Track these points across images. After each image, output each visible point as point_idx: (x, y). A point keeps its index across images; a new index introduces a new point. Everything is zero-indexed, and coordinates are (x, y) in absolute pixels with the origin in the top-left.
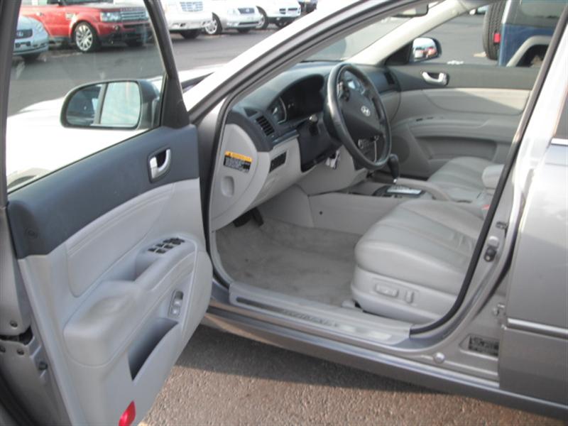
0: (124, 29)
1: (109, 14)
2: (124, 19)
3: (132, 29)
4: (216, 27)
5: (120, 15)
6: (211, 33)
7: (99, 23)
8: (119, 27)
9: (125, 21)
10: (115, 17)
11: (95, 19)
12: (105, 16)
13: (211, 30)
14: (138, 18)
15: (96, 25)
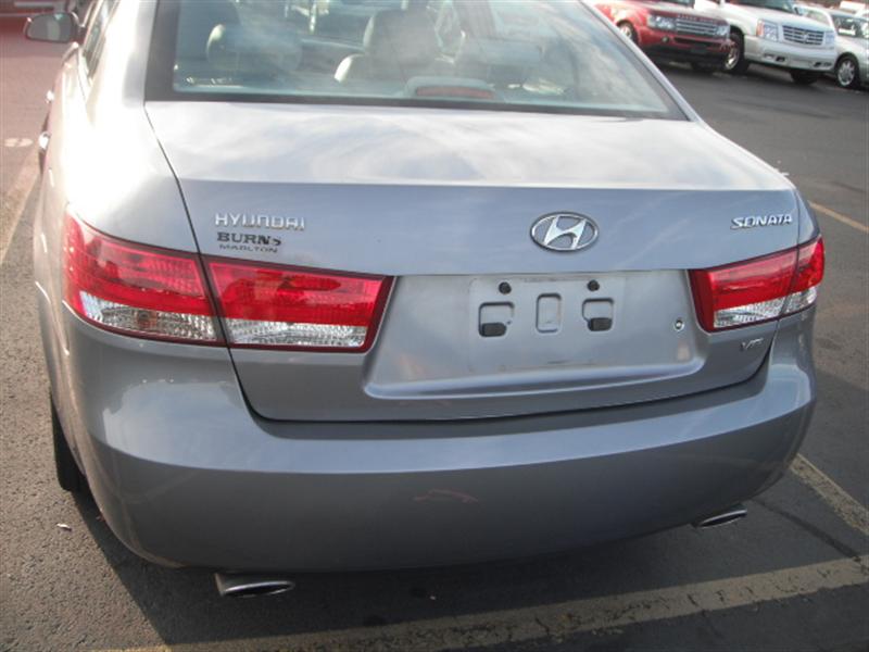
0: (674, 42)
1: (658, 19)
2: (679, 29)
3: (687, 46)
4: (852, 77)
5: (674, 23)
6: (843, 83)
7: (644, 28)
8: (668, 40)
9: (680, 32)
10: (667, 24)
11: (641, 21)
12: (654, 20)
13: (845, 81)
14: (702, 33)
15: (639, 29)
